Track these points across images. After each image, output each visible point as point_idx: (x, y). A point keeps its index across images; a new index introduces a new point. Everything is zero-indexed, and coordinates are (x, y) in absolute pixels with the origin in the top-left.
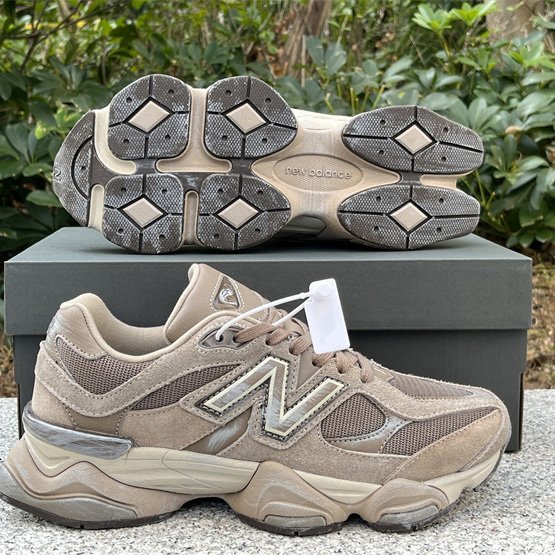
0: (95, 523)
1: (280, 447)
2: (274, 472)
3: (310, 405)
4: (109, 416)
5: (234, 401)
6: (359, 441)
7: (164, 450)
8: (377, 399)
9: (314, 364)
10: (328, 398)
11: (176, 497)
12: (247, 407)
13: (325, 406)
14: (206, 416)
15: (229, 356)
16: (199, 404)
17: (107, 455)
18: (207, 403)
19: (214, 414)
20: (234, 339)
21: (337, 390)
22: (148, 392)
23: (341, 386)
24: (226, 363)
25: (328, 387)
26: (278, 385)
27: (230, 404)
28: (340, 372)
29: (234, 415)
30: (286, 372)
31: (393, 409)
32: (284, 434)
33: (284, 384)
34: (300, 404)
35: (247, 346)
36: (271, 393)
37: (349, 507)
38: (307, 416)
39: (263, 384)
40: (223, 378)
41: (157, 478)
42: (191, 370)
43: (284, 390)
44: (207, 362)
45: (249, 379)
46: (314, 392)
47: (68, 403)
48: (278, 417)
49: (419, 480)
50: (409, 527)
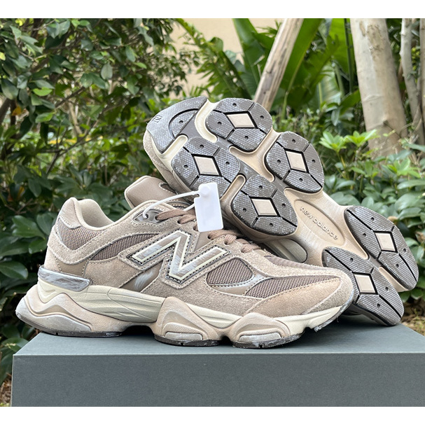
0: (65, 332)
1: (178, 287)
2: (172, 302)
3: (201, 262)
4: (77, 264)
5: (151, 256)
6: (230, 287)
7: (109, 288)
8: (250, 263)
9: (209, 238)
10: (214, 258)
11: (118, 322)
12: (159, 260)
13: (211, 264)
14: (133, 265)
15: (151, 228)
16: (129, 257)
17: (75, 289)
18: (134, 256)
19: (138, 263)
20: (156, 218)
21: (221, 254)
22: (100, 248)
23: (224, 252)
24: (149, 233)
25: (215, 252)
26: (181, 247)
27: (148, 257)
28: (226, 244)
29: (151, 265)
30: (188, 240)
31: (259, 270)
32: (181, 279)
33: (185, 248)
34: (194, 260)
35: (164, 222)
36: (175, 253)
37: (220, 330)
38: (197, 268)
39: (171, 246)
40: (146, 241)
41: (105, 306)
42: (126, 235)
43: (184, 251)
44: (136, 231)
45: (162, 242)
46: (205, 254)
47: (57, 256)
48: (177, 267)
49: (270, 316)
50: (257, 345)
